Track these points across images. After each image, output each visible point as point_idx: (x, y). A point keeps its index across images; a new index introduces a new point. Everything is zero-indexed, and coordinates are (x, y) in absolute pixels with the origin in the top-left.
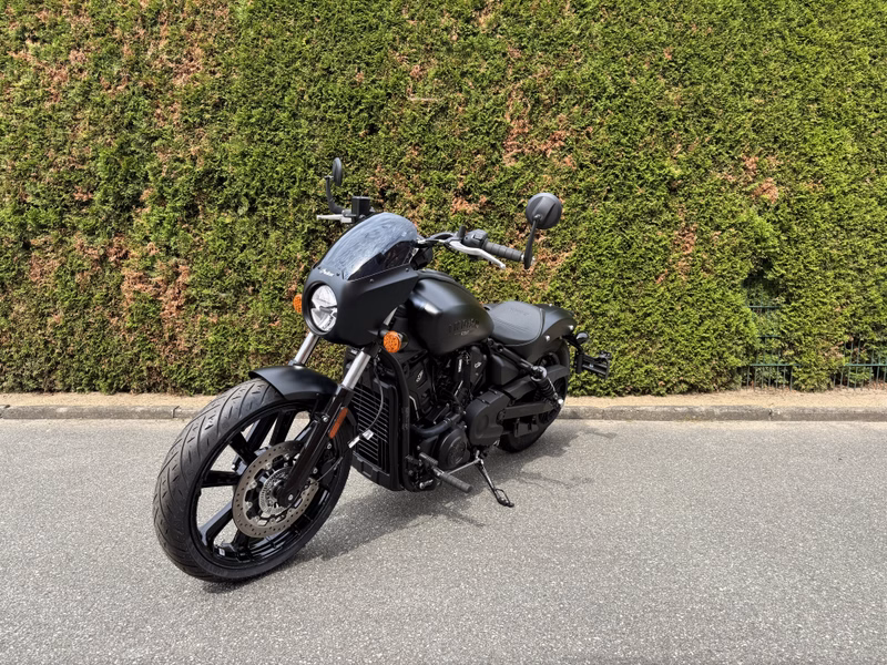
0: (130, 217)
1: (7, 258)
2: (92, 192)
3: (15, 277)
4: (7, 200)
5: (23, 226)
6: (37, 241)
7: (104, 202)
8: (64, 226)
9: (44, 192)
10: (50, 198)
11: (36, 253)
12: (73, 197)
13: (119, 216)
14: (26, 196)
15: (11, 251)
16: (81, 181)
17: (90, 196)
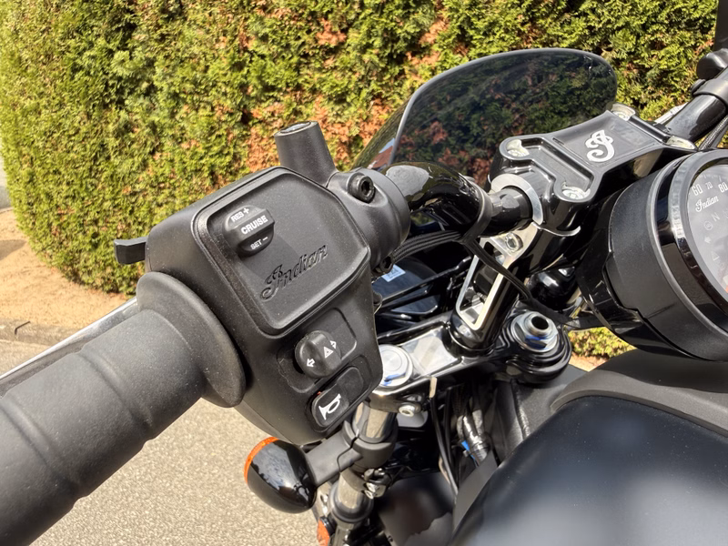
0: (402, 72)
1: (219, 136)
2: (345, 31)
3: (230, 166)
4: (222, 46)
5: (243, 87)
6: (261, 111)
7: (365, 48)
8: (298, 87)
9: (274, 32)
10: (284, 43)
11: (257, 130)
12: (316, 41)
13: (385, 70)
14: (248, 39)
15: (225, 126)
16: (330, 12)
17: (342, 37)
